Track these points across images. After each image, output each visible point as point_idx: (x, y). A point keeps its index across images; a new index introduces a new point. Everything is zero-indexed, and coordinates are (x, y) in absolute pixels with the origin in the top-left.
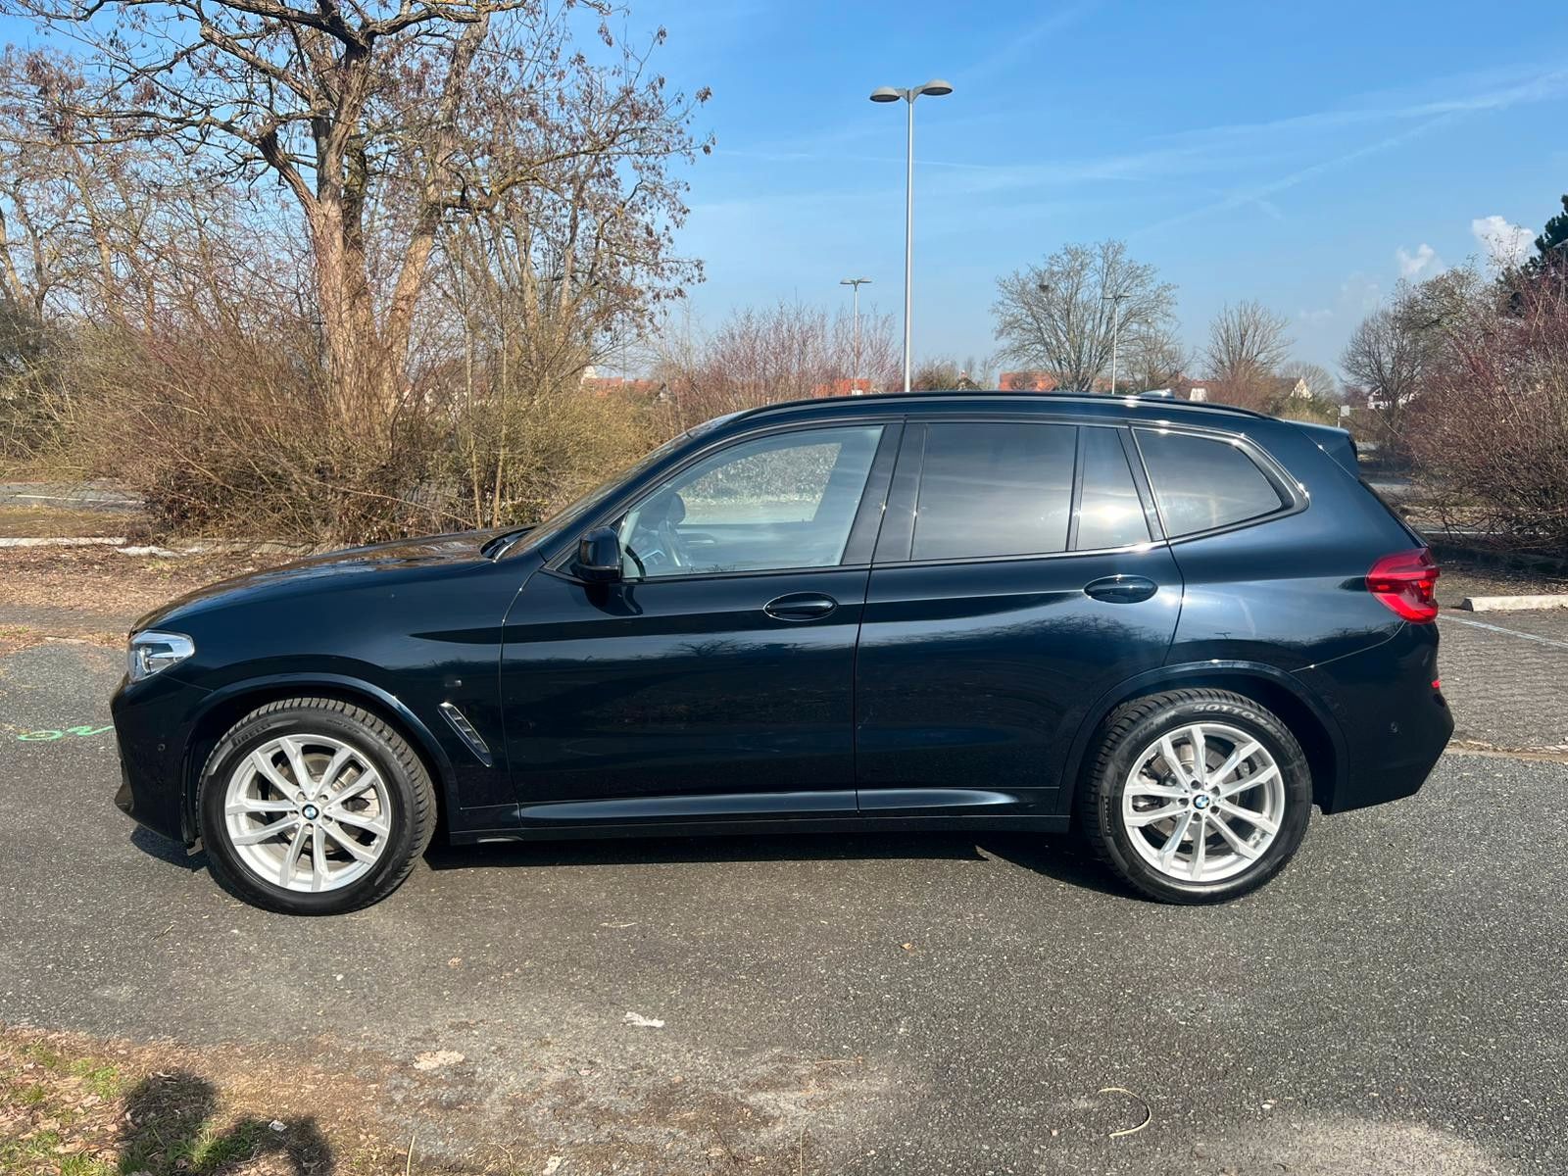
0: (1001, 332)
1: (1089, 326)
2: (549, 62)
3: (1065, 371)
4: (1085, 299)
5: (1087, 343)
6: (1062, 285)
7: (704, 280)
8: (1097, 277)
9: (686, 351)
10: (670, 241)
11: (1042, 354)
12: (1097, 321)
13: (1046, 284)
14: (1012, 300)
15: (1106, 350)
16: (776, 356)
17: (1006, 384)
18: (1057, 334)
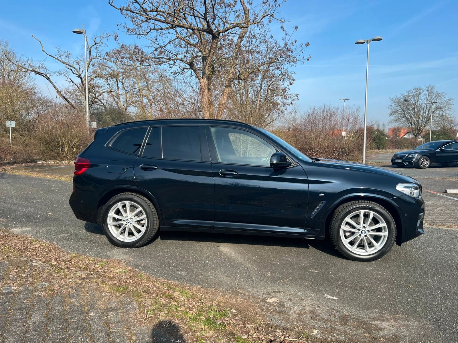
0: (391, 115)
1: (422, 112)
2: (263, 38)
3: (413, 126)
4: (421, 104)
5: (421, 117)
6: (412, 99)
7: (298, 100)
8: (425, 97)
9: (295, 119)
10: (289, 89)
11: (405, 121)
12: (425, 110)
13: (406, 99)
14: (395, 104)
15: (428, 120)
16: (323, 120)
17: (391, 131)
18: (410, 115)
